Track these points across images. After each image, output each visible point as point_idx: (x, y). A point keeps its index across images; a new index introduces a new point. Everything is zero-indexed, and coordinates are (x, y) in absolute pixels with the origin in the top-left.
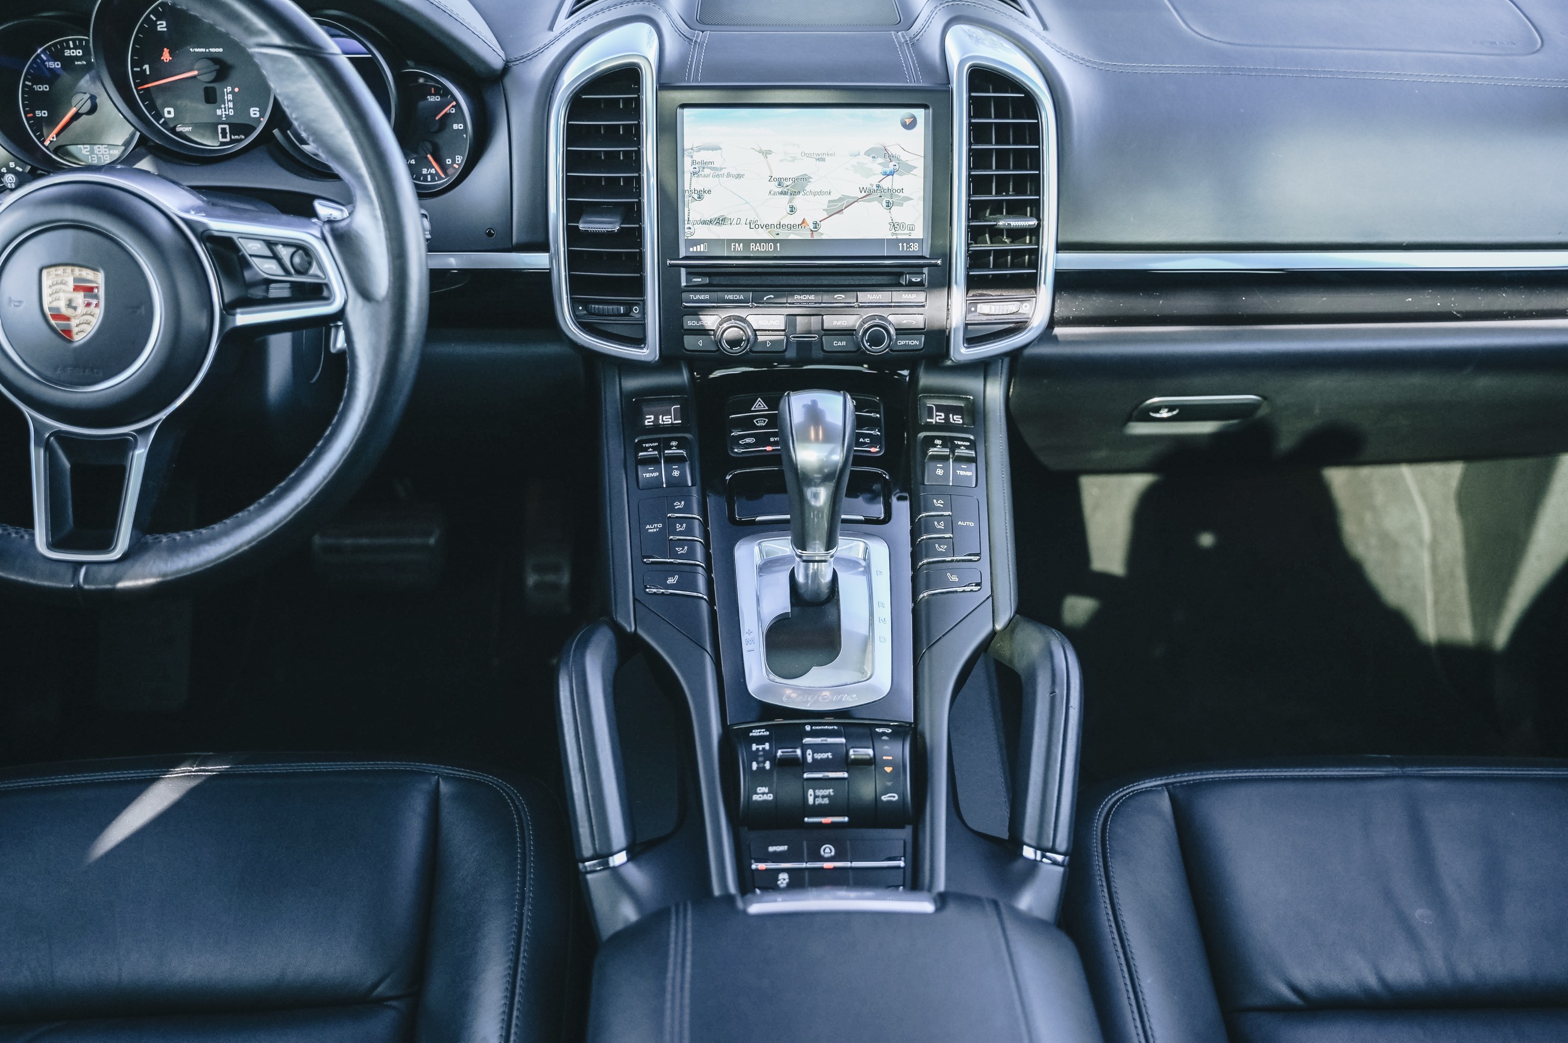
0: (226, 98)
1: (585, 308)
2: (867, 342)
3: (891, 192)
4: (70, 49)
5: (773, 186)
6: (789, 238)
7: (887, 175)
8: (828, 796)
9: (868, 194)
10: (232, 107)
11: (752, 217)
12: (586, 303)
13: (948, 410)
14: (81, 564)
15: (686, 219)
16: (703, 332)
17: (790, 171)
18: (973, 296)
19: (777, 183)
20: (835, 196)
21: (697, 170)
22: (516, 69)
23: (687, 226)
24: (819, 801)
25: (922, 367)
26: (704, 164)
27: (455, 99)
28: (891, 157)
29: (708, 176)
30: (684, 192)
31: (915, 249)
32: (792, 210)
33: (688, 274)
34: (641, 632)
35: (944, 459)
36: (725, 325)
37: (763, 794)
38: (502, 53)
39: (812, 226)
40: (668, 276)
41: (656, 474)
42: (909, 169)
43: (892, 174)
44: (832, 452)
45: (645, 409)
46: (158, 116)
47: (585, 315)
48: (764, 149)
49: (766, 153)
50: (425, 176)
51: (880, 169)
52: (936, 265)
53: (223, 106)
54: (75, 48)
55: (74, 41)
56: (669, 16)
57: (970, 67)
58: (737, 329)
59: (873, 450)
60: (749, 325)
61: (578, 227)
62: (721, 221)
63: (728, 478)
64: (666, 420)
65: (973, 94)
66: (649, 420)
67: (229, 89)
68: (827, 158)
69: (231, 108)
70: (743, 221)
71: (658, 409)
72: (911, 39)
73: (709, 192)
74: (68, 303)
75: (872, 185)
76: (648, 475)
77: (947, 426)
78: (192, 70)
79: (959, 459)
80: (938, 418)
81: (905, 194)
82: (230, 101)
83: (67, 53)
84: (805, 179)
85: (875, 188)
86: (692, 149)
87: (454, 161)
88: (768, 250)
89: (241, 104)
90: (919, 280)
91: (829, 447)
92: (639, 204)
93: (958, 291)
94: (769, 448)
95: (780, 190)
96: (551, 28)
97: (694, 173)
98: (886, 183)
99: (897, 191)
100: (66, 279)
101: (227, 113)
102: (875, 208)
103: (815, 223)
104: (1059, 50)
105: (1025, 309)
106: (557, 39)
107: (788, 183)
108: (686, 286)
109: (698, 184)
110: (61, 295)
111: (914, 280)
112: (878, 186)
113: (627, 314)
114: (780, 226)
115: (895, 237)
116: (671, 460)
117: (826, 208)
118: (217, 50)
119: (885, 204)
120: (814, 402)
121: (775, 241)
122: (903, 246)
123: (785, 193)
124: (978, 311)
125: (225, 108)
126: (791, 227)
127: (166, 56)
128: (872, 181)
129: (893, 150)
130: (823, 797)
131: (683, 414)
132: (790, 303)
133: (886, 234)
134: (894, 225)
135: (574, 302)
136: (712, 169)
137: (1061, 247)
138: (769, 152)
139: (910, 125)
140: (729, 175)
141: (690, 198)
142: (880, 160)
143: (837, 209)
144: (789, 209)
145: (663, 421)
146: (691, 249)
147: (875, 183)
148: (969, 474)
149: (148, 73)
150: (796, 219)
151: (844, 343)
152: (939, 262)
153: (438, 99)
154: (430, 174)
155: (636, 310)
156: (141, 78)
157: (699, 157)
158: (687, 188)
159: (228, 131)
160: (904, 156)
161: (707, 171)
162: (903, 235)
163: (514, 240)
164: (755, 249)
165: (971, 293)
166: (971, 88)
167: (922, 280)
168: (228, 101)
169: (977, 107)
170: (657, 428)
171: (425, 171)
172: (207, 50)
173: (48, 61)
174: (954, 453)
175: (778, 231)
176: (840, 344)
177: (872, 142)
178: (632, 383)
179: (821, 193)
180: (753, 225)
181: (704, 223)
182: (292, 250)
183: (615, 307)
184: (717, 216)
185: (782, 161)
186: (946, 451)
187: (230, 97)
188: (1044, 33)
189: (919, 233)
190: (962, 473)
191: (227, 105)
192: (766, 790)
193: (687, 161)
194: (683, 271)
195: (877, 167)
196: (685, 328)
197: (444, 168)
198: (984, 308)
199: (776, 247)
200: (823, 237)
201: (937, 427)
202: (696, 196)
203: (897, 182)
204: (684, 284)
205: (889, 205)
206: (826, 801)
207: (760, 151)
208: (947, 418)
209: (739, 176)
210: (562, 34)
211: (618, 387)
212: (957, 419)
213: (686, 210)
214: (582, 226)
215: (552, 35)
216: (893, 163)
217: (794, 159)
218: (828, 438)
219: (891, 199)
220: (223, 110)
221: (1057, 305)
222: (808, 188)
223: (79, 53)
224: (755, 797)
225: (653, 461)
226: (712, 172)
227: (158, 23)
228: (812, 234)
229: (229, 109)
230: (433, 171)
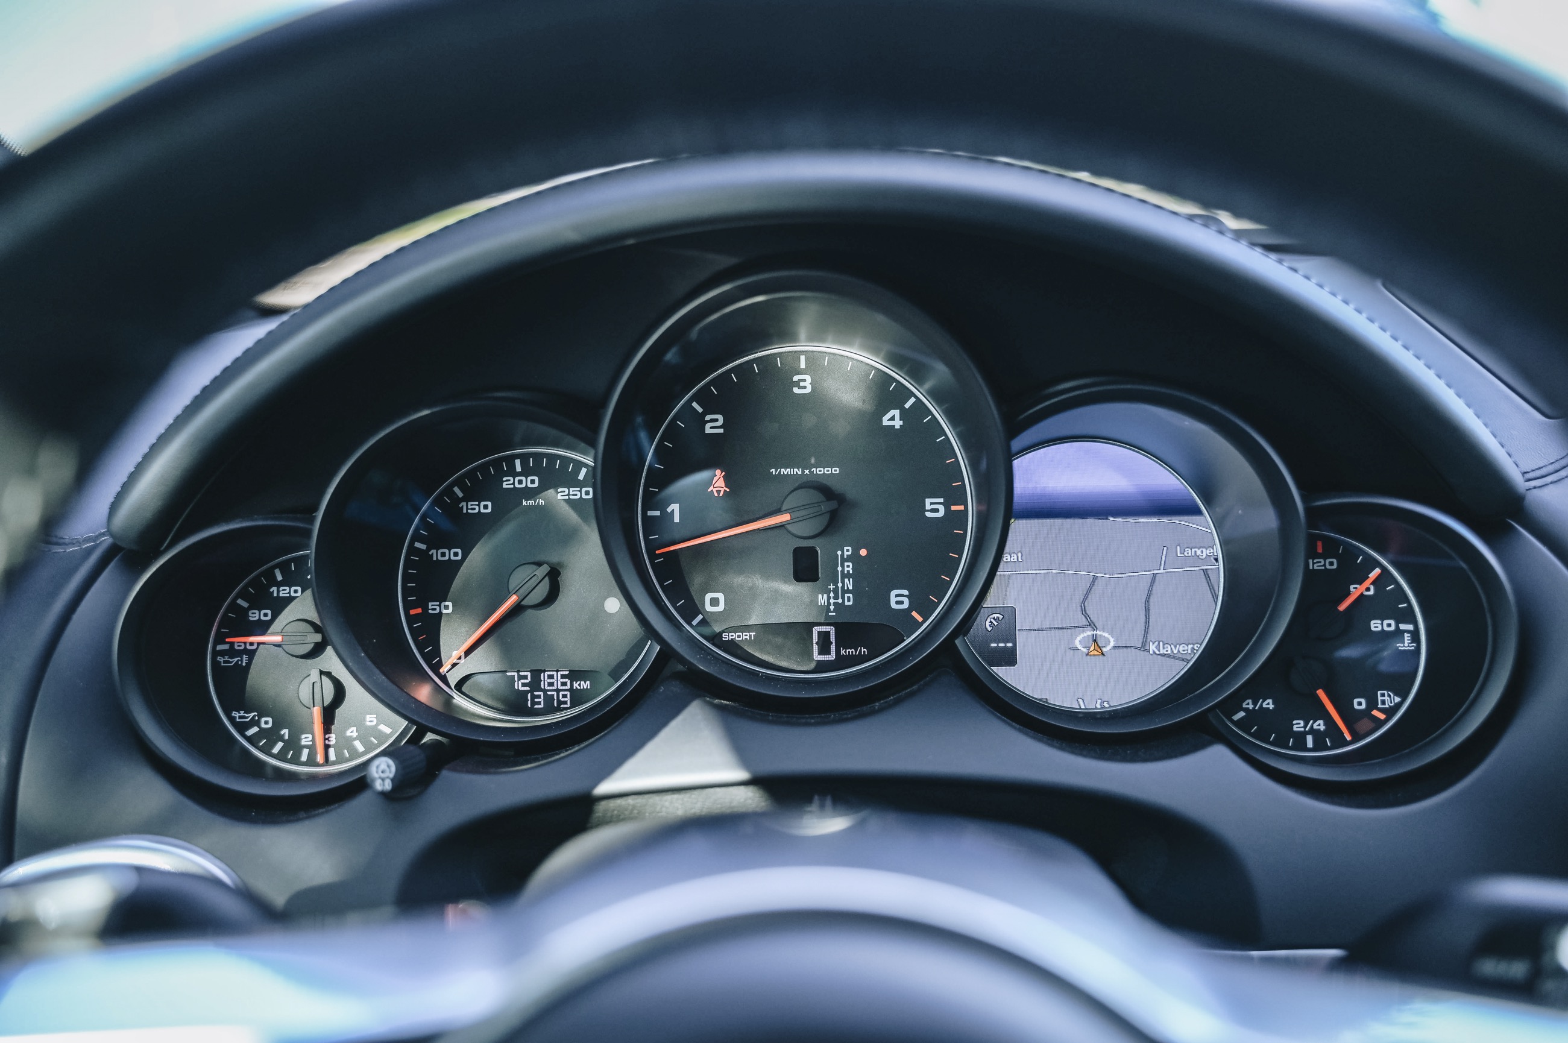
0: (840, 569)
4: (515, 474)
10: (850, 588)
46: (692, 609)
50: (1301, 737)
53: (832, 587)
54: (526, 472)
55: (524, 457)
67: (848, 551)
69: (848, 591)
78: (778, 511)
82: (848, 576)
83: (508, 483)
87: (1372, 704)
89: (872, 582)
101: (840, 601)
118: (827, 471)
125: (836, 591)
149: (677, 519)
154: (1312, 731)
156: (661, 530)
159: (833, 639)
168: (844, 576)
171: (1298, 726)
172: (807, 472)
173: (467, 499)
187: (849, 567)
191: (840, 585)
197: (1350, 717)
220: (832, 595)
223: (532, 482)
227: (708, 418)
229: (844, 591)
230: (1320, 725)
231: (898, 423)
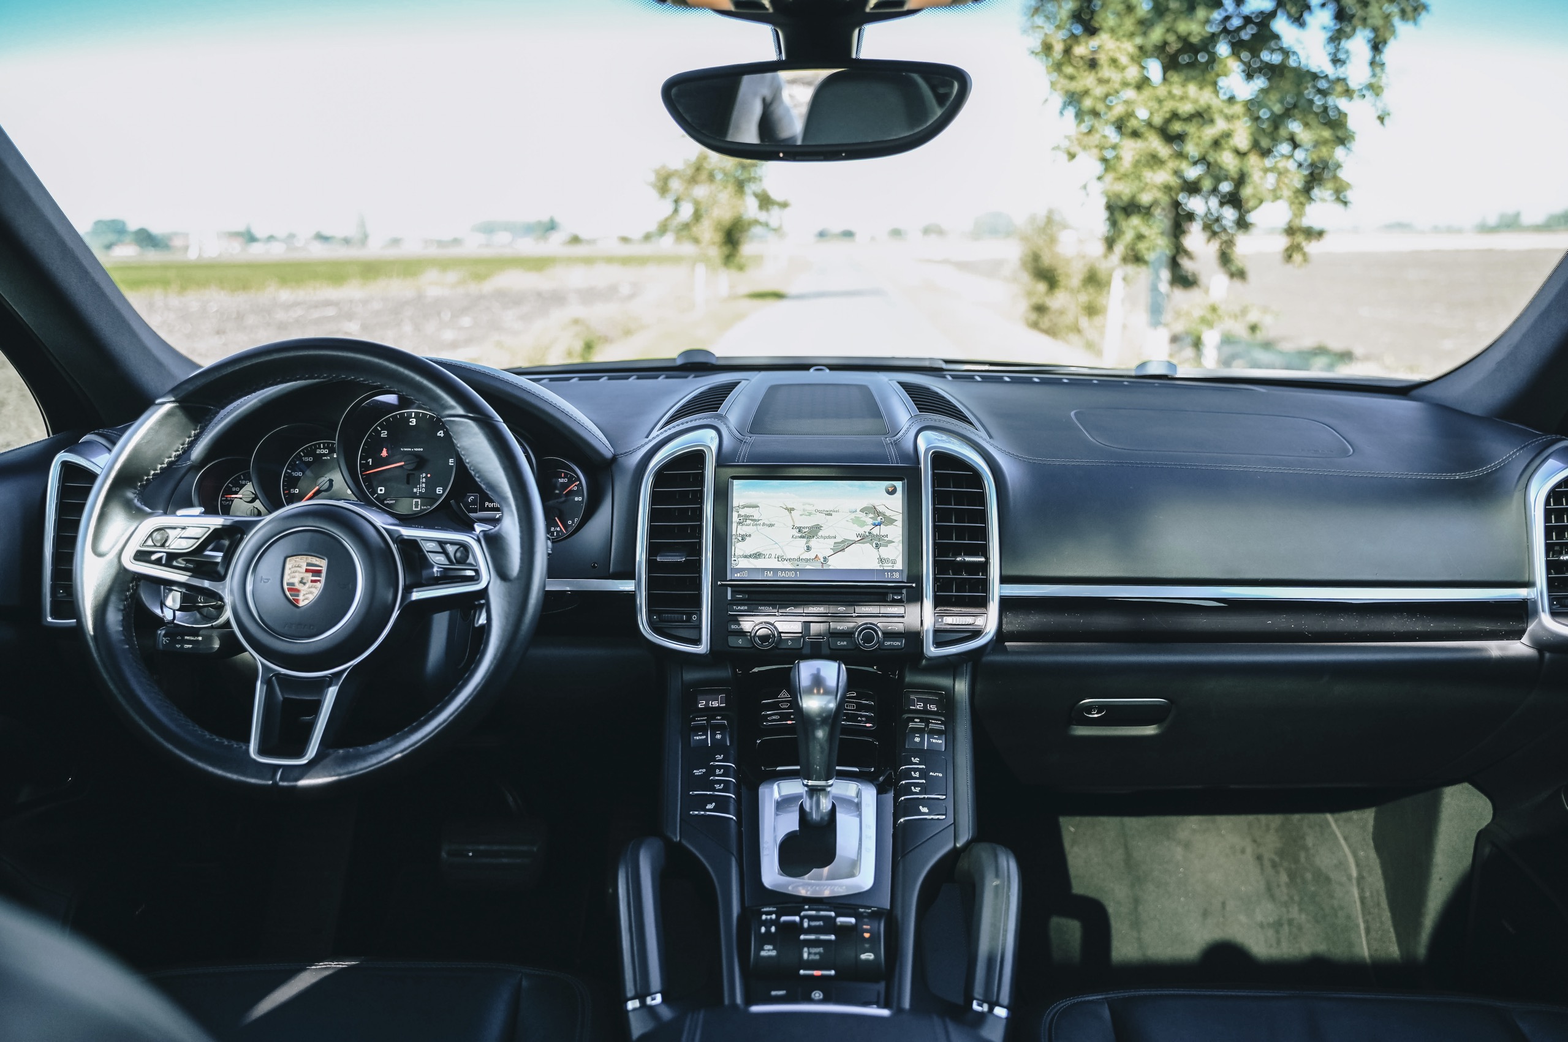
0: (421, 480)
1: (659, 617)
2: (861, 640)
3: (879, 537)
4: (321, 449)
5: (795, 532)
6: (806, 568)
7: (875, 525)
8: (819, 953)
9: (863, 538)
10: (424, 487)
11: (780, 553)
12: (659, 613)
13: (926, 702)
14: (280, 766)
15: (733, 554)
16: (742, 633)
17: (807, 522)
18: (940, 610)
19: (798, 530)
20: (839, 540)
21: (742, 521)
22: (621, 460)
23: (733, 559)
24: (812, 957)
25: (907, 669)
26: (747, 517)
27: (578, 479)
28: (879, 514)
29: (749, 525)
30: (732, 536)
31: (897, 576)
32: (809, 549)
33: (732, 592)
34: (684, 842)
35: (921, 731)
36: (757, 628)
37: (769, 950)
38: (612, 450)
39: (822, 560)
40: (718, 592)
41: (704, 737)
42: (890, 521)
43: (879, 524)
44: (829, 702)
45: (699, 698)
46: (374, 492)
47: (657, 622)
48: (789, 507)
49: (791, 510)
50: (553, 532)
51: (871, 521)
52: (912, 587)
53: (418, 486)
54: (324, 448)
55: (324, 443)
56: (728, 427)
57: (933, 453)
58: (766, 629)
59: (868, 725)
60: (775, 627)
61: (656, 559)
62: (757, 556)
63: (758, 742)
64: (715, 704)
65: (936, 471)
66: (702, 704)
67: (424, 475)
68: (833, 513)
70: (773, 556)
71: (708, 697)
72: (894, 441)
73: (750, 535)
74: (300, 579)
75: (865, 532)
76: (697, 738)
77: (925, 711)
78: (400, 462)
79: (933, 732)
80: (920, 706)
81: (889, 538)
82: (424, 483)
83: (318, 451)
84: (818, 528)
85: (867, 534)
86: (738, 507)
87: (573, 522)
88: (791, 576)
89: (431, 485)
90: (899, 597)
91: (827, 698)
92: (700, 544)
93: (928, 603)
94: (789, 722)
95: (800, 535)
96: (647, 437)
97: (739, 523)
98: (876, 531)
99: (883, 536)
100: (301, 564)
101: (421, 491)
102: (868, 548)
103: (825, 558)
104: (1000, 450)
105: (979, 622)
106: (650, 441)
107: (806, 530)
108: (730, 600)
109: (742, 530)
110: (297, 574)
111: (895, 597)
112: (870, 533)
113: (689, 620)
114: (799, 559)
115: (882, 568)
116: (715, 728)
117: (832, 547)
118: (419, 449)
119: (874, 545)
120: (819, 670)
121: (795, 570)
122: (888, 575)
123: (804, 537)
124: (944, 622)
125: (419, 488)
126: (807, 560)
127: (384, 453)
128: (867, 529)
129: (880, 509)
130: (815, 954)
131: (727, 701)
132: (805, 613)
133: (876, 566)
134: (881, 560)
135: (650, 613)
136: (752, 520)
137: (1004, 580)
138: (793, 509)
139: (892, 492)
140: (764, 524)
141: (736, 540)
142: (871, 515)
143: (841, 547)
144: (806, 548)
145: (712, 704)
146: (736, 575)
147: (867, 530)
148: (940, 742)
149: (370, 464)
150: (811, 555)
151: (845, 643)
152: (914, 585)
153: (566, 480)
154: (557, 531)
155: (694, 617)
156: (366, 467)
157: (743, 512)
158: (734, 532)
159: (419, 503)
160: (888, 513)
161: (748, 522)
162: (887, 566)
163: (611, 570)
164: (781, 575)
165: (938, 609)
166: (934, 468)
167: (902, 598)
168: (422, 483)
169: (937, 480)
170: (707, 709)
171: (552, 529)
172: (413, 450)
173: (304, 456)
174: (928, 726)
175: (799, 563)
176: (842, 643)
177: (865, 503)
178: (691, 676)
179: (829, 537)
180: (780, 558)
181: (746, 557)
182: (457, 547)
183: (679, 616)
184: (755, 552)
185: (801, 515)
186: (922, 725)
187: (424, 480)
188: (991, 441)
189: (899, 566)
190: (934, 741)
191: (421, 485)
192: (770, 947)
193: (735, 515)
194: (729, 590)
195: (869, 520)
196: (729, 630)
197: (566, 526)
198: (949, 620)
199: (796, 574)
200: (831, 568)
201: (917, 711)
202: (740, 539)
203: (884, 530)
204: (729, 598)
205: (877, 546)
206: (817, 957)
207: (786, 509)
208: (925, 706)
209: (771, 525)
210: (654, 438)
211: (680, 681)
212: (933, 708)
213: (733, 548)
214: (658, 559)
215: (647, 440)
216: (881, 517)
217: (810, 514)
218: (827, 692)
219: (879, 542)
221: (1004, 620)
222: (820, 534)
223: (326, 451)
224: (763, 953)
225: (703, 729)
226: (752, 522)
227: (382, 432)
228: (822, 566)
229: (422, 488)
230: (558, 529)
231: (442, 435)
